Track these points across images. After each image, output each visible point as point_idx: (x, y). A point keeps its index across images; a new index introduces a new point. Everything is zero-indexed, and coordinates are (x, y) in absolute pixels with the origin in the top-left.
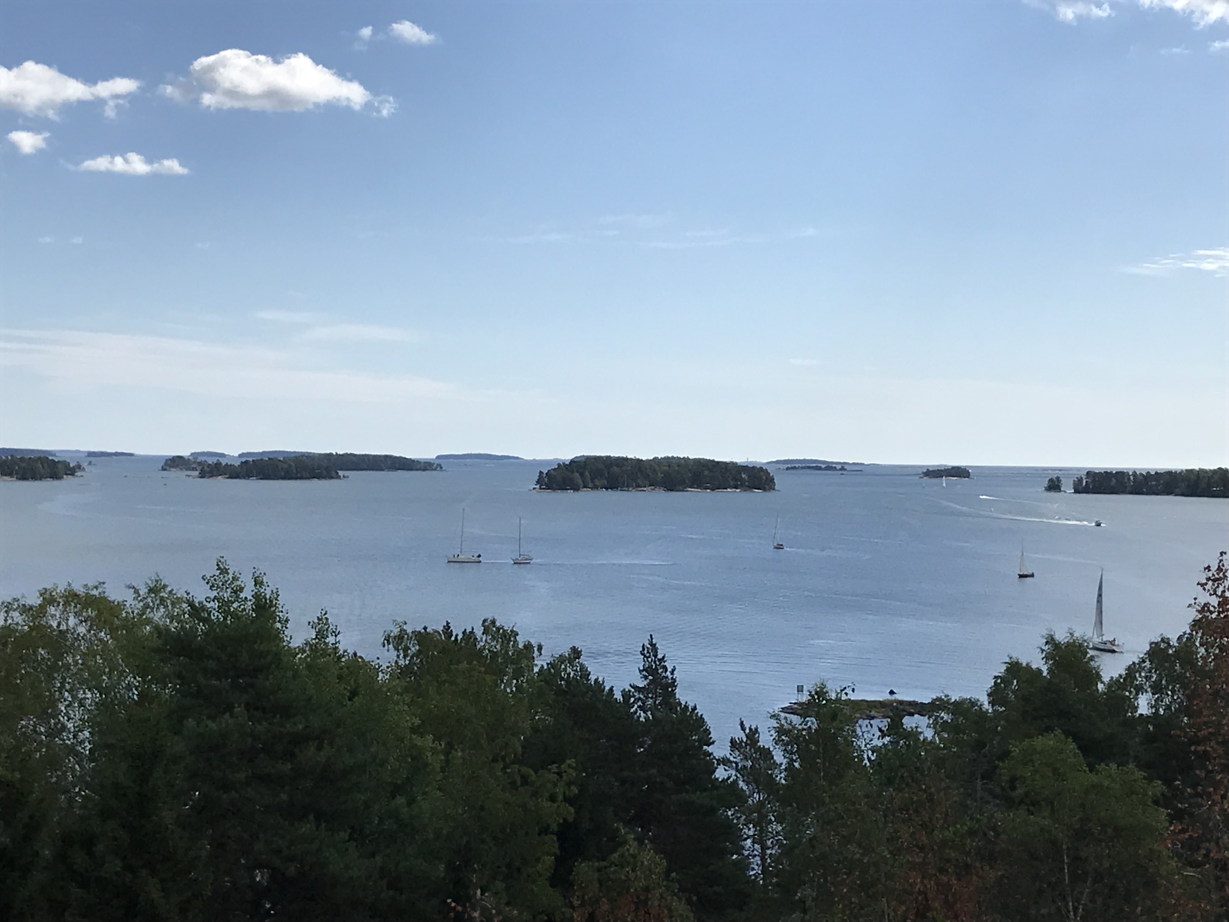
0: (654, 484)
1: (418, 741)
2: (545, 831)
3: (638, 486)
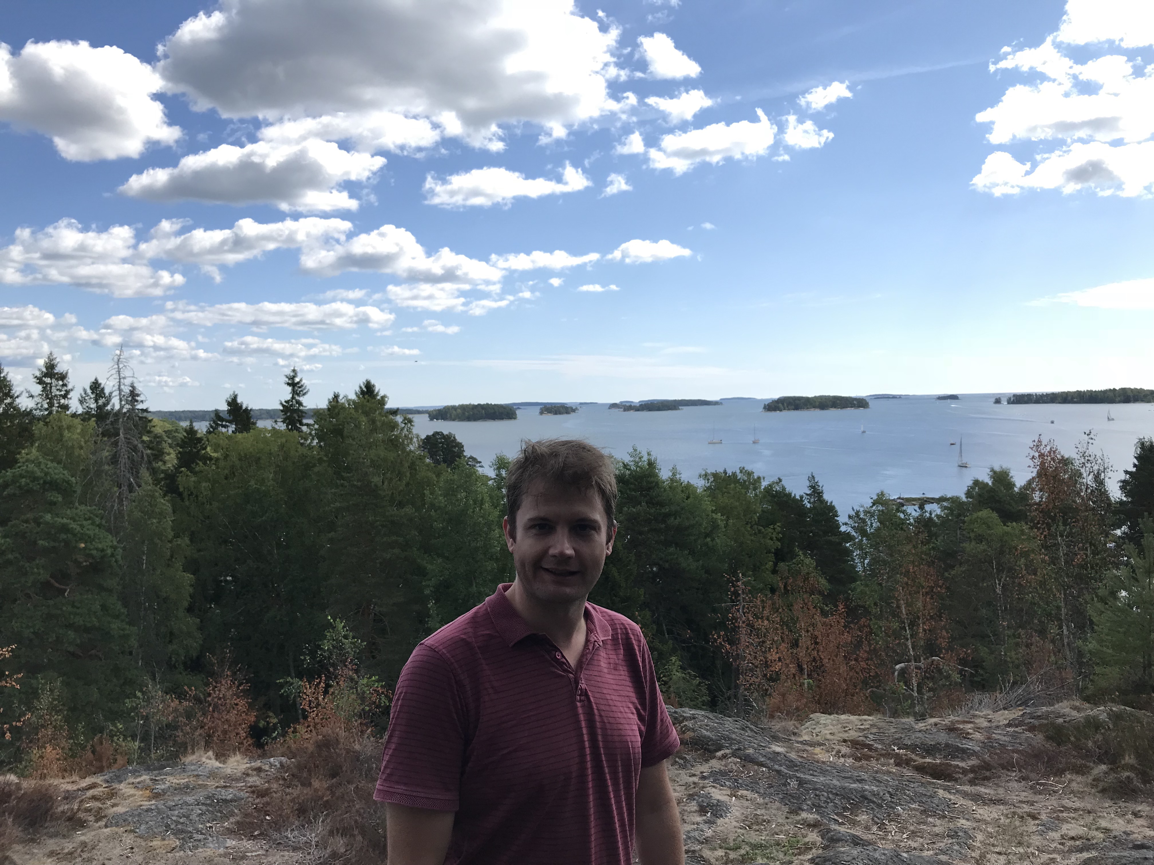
0: (815, 407)
1: (714, 516)
2: (769, 552)
3: (808, 408)
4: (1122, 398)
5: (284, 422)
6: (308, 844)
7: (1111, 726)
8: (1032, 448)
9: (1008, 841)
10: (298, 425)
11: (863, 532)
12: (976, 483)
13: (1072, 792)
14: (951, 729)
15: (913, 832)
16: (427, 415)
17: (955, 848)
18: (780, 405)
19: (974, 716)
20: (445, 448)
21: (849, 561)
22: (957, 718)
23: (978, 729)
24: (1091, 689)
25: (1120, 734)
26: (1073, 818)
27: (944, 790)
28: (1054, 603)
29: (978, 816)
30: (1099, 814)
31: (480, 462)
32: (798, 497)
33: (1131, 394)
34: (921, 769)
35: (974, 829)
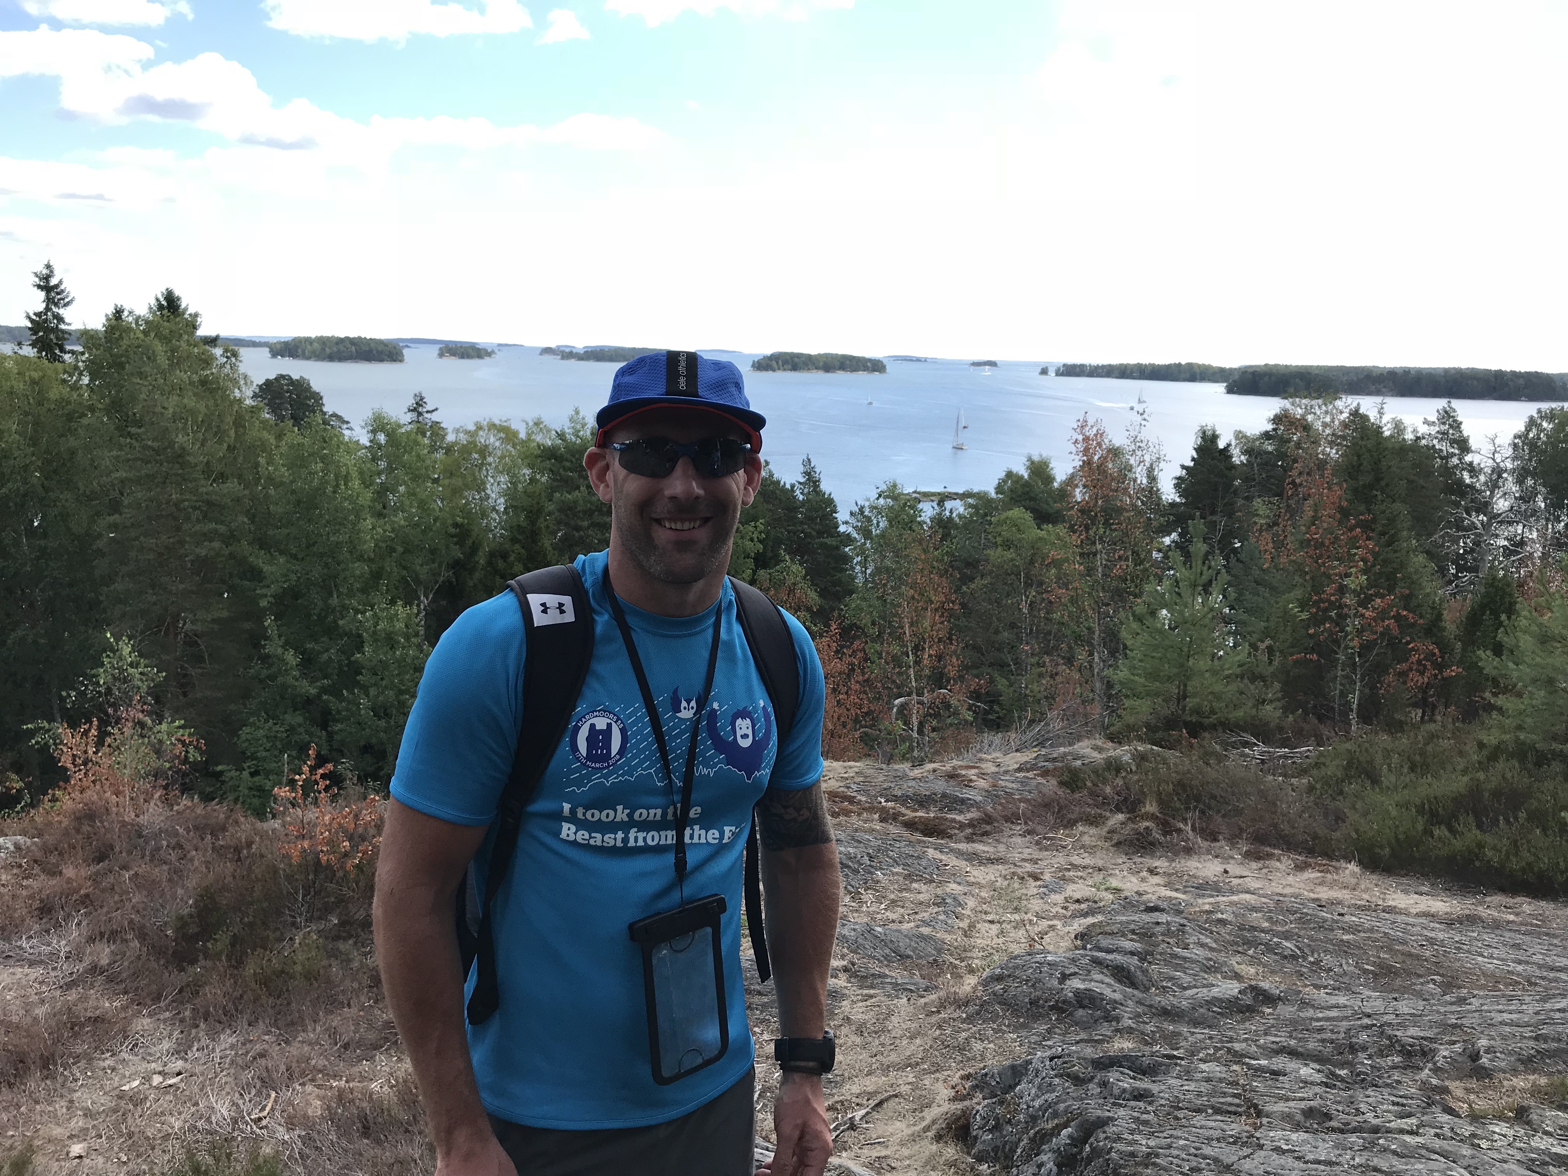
3: (809, 369)
4: (1188, 375)
5: (33, 345)
6: (54, 956)
7: (1134, 768)
8: (1075, 430)
9: (1003, 907)
10: (57, 351)
11: (866, 533)
12: (1009, 474)
13: (1083, 847)
14: (952, 776)
15: (893, 901)
16: (267, 349)
17: (940, 917)
18: (774, 363)
19: (981, 760)
20: (294, 400)
21: (846, 570)
22: (960, 763)
23: (982, 775)
24: (1118, 726)
25: (1144, 777)
26: (1081, 877)
27: (935, 849)
28: (1085, 623)
29: (972, 879)
30: (1111, 872)
31: (348, 422)
32: (788, 486)
33: (1198, 371)
34: (910, 825)
35: (965, 894)
